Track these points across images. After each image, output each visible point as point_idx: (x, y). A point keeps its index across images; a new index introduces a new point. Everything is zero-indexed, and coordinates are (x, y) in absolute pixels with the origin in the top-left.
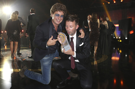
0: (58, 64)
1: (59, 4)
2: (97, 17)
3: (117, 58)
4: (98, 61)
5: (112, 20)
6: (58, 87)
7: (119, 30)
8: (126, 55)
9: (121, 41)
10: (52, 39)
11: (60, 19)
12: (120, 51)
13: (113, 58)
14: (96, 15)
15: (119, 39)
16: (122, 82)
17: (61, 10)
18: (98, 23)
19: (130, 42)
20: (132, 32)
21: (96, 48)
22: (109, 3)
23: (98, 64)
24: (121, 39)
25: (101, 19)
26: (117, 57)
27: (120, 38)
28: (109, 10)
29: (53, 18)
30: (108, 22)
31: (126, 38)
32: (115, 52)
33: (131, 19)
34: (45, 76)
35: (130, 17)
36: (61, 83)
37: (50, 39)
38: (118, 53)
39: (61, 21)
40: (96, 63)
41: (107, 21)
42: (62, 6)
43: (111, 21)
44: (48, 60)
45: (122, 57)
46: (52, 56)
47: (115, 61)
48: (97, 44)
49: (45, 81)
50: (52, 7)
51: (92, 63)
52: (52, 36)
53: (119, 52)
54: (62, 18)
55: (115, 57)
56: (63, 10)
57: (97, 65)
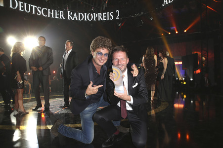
0: (100, 117)
1: (102, 38)
2: (153, 52)
3: (182, 106)
4: (156, 110)
5: (173, 56)
6: (104, 146)
7: (183, 69)
8: (192, 102)
9: (185, 83)
10: (93, 86)
11: (103, 59)
12: (185, 96)
13: (176, 106)
14: (153, 50)
15: (182, 81)
16: (188, 137)
17: (104, 46)
18: (155, 60)
19: (196, 84)
20: (199, 71)
21: (153, 93)
22: (170, 33)
23: (156, 113)
24: (185, 81)
25: (160, 55)
26: (181, 103)
27: (184, 79)
28: (170, 43)
29: (94, 57)
30: (169, 58)
31: (192, 79)
32: (178, 98)
33: (197, 54)
34: (85, 133)
35: (196, 52)
36: (107, 141)
37: (90, 86)
38: (181, 99)
39: (105, 62)
40: (154, 113)
41: (167, 57)
42: (105, 41)
43: (171, 57)
44: (90, 111)
45: (187, 103)
46: (95, 106)
47: (179, 109)
48: (154, 88)
49: (86, 139)
50: (93, 42)
51: (148, 113)
52: (91, 82)
53: (183, 97)
54: (106, 57)
55: (179, 104)
56: (108, 47)
57: (155, 115)
